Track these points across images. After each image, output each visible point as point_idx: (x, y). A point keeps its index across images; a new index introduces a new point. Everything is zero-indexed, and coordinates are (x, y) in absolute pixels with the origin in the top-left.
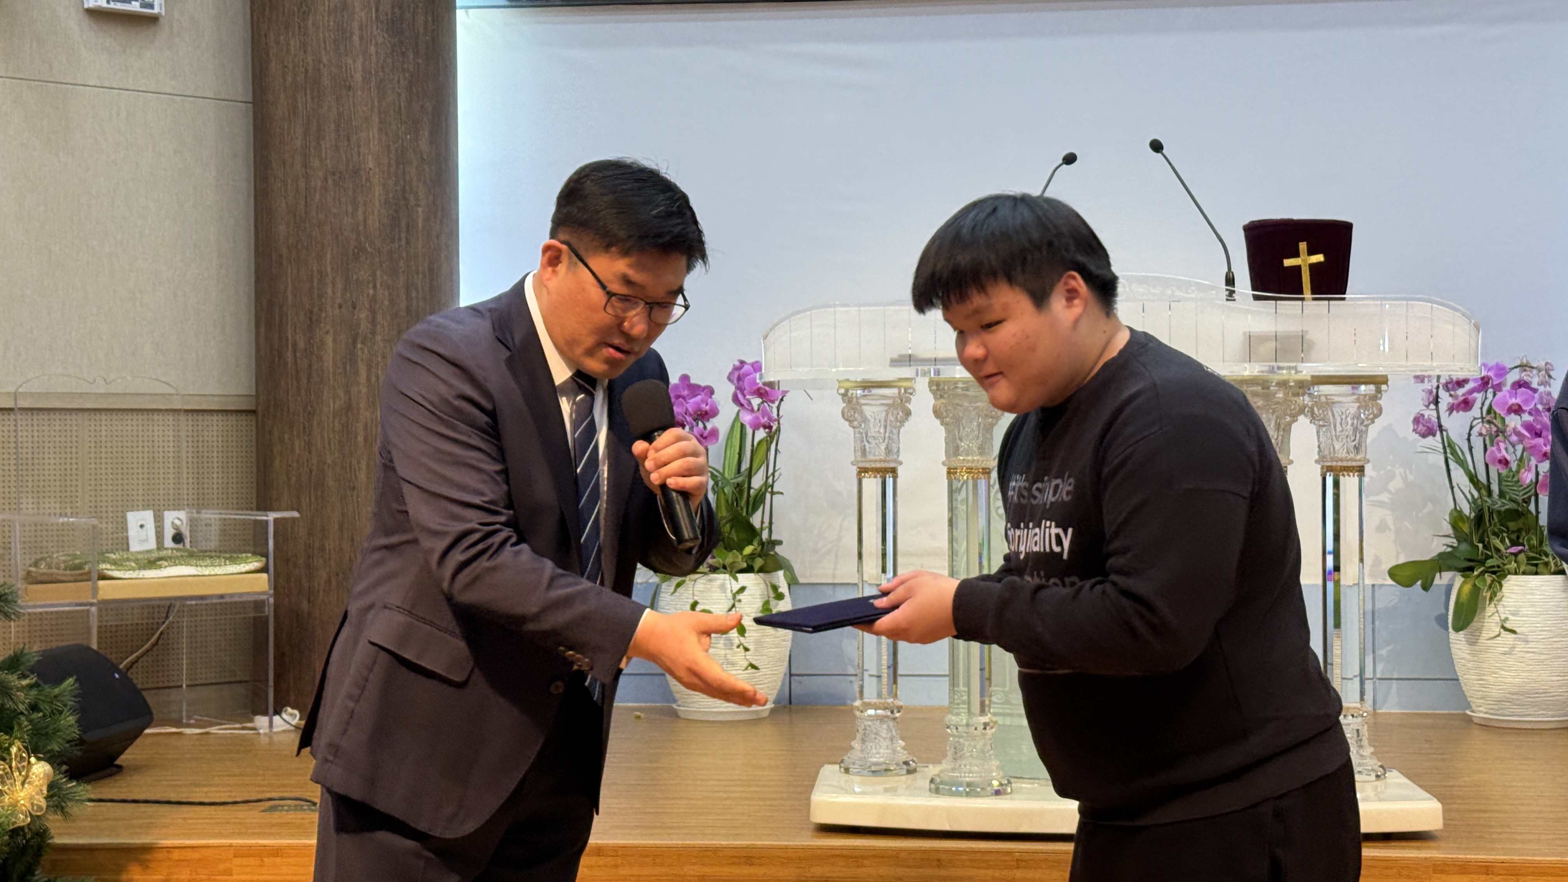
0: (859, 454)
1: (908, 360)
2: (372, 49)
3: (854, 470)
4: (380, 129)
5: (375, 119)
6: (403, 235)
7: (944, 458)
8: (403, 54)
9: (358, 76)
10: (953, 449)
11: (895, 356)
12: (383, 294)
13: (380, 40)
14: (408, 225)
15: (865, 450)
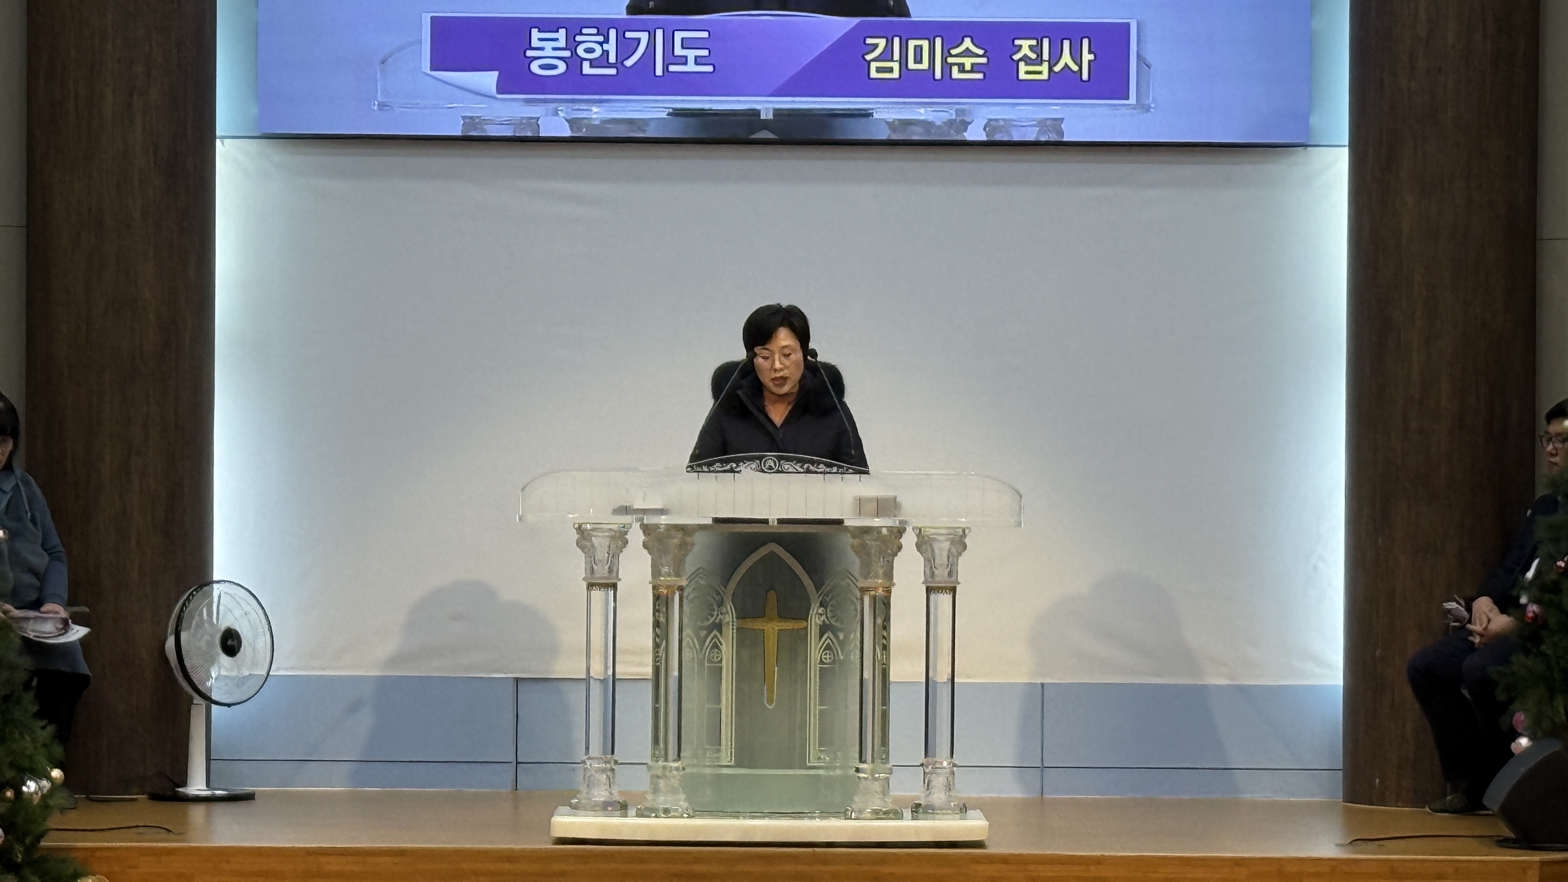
0: (589, 572)
1: (625, 510)
3: (584, 585)
4: (156, 263)
5: (152, 254)
6: (173, 357)
7: (650, 579)
9: (137, 216)
10: (656, 572)
11: (616, 507)
12: (155, 411)
13: (157, 183)
14: (177, 348)
15: (593, 569)
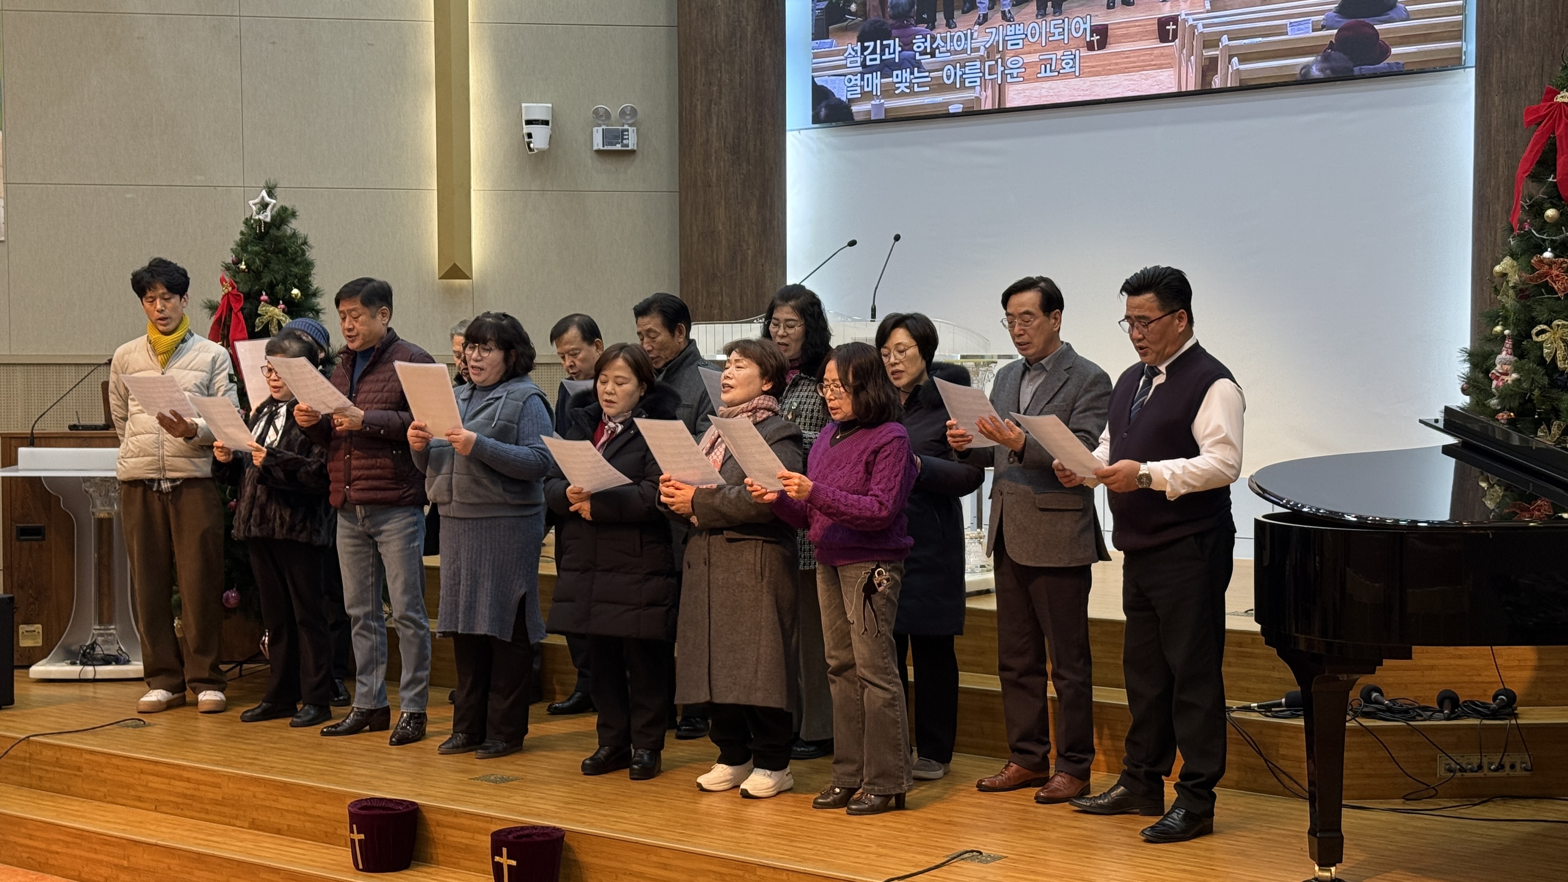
2: (722, 164)
4: (726, 208)
5: (723, 203)
6: (739, 266)
8: (740, 165)
9: (714, 179)
12: (726, 300)
13: (726, 158)
14: (741, 261)
